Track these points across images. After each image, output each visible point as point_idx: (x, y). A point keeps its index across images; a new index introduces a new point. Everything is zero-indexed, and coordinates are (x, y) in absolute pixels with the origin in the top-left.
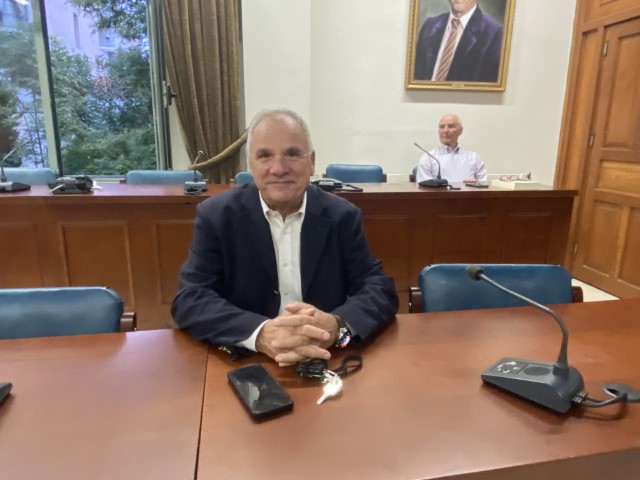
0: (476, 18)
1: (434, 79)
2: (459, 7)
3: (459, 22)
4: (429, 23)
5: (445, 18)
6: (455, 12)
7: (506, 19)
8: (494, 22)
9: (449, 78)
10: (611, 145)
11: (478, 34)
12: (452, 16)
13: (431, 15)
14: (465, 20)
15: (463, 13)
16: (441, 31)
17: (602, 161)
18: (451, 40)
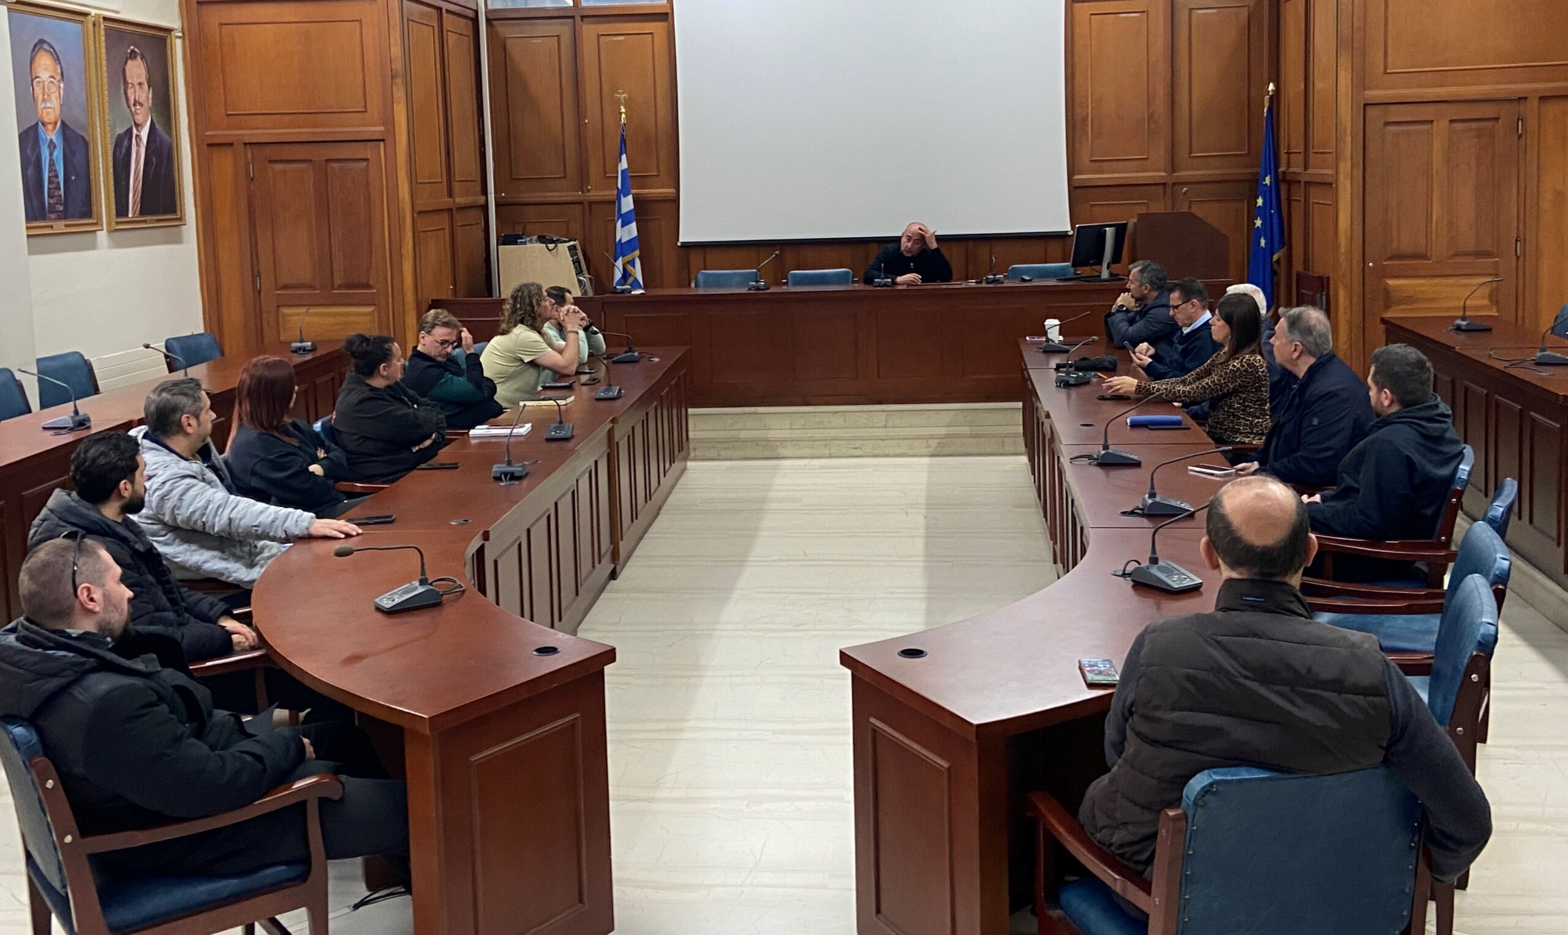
0: (152, 131)
1: (130, 215)
2: (139, 119)
3: (141, 139)
4: (119, 141)
5: (130, 131)
6: (137, 125)
7: (174, 133)
8: (166, 136)
9: (143, 212)
10: (285, 287)
11: (156, 151)
12: (135, 131)
13: (120, 130)
14: (145, 134)
15: (142, 127)
16: (129, 150)
17: (278, 307)
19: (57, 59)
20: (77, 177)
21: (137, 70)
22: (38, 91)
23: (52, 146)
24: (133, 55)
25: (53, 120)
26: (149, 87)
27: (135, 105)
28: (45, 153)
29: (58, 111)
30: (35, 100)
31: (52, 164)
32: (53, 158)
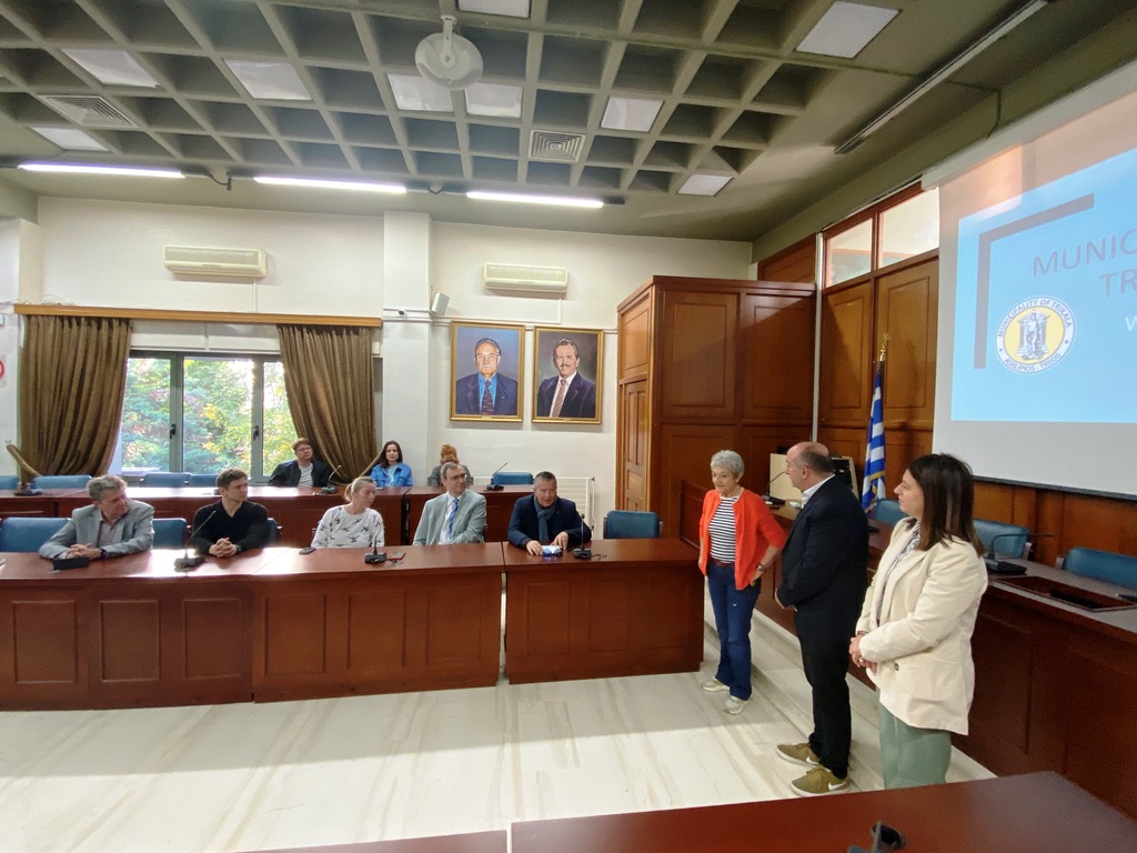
0: (577, 379)
1: (550, 416)
2: (566, 371)
3: (566, 382)
4: (545, 383)
5: (556, 379)
6: (563, 375)
7: (598, 380)
8: (590, 381)
9: (560, 416)
11: (578, 388)
12: (560, 378)
13: (547, 378)
14: (569, 380)
15: (568, 376)
16: (554, 388)
18: (561, 392)
19: (496, 345)
20: (507, 396)
21: (567, 352)
22: (480, 360)
23: (488, 383)
24: (564, 343)
25: (490, 371)
26: (577, 357)
27: (563, 365)
28: (482, 387)
29: (494, 368)
30: (477, 363)
31: (487, 391)
32: (488, 387)
